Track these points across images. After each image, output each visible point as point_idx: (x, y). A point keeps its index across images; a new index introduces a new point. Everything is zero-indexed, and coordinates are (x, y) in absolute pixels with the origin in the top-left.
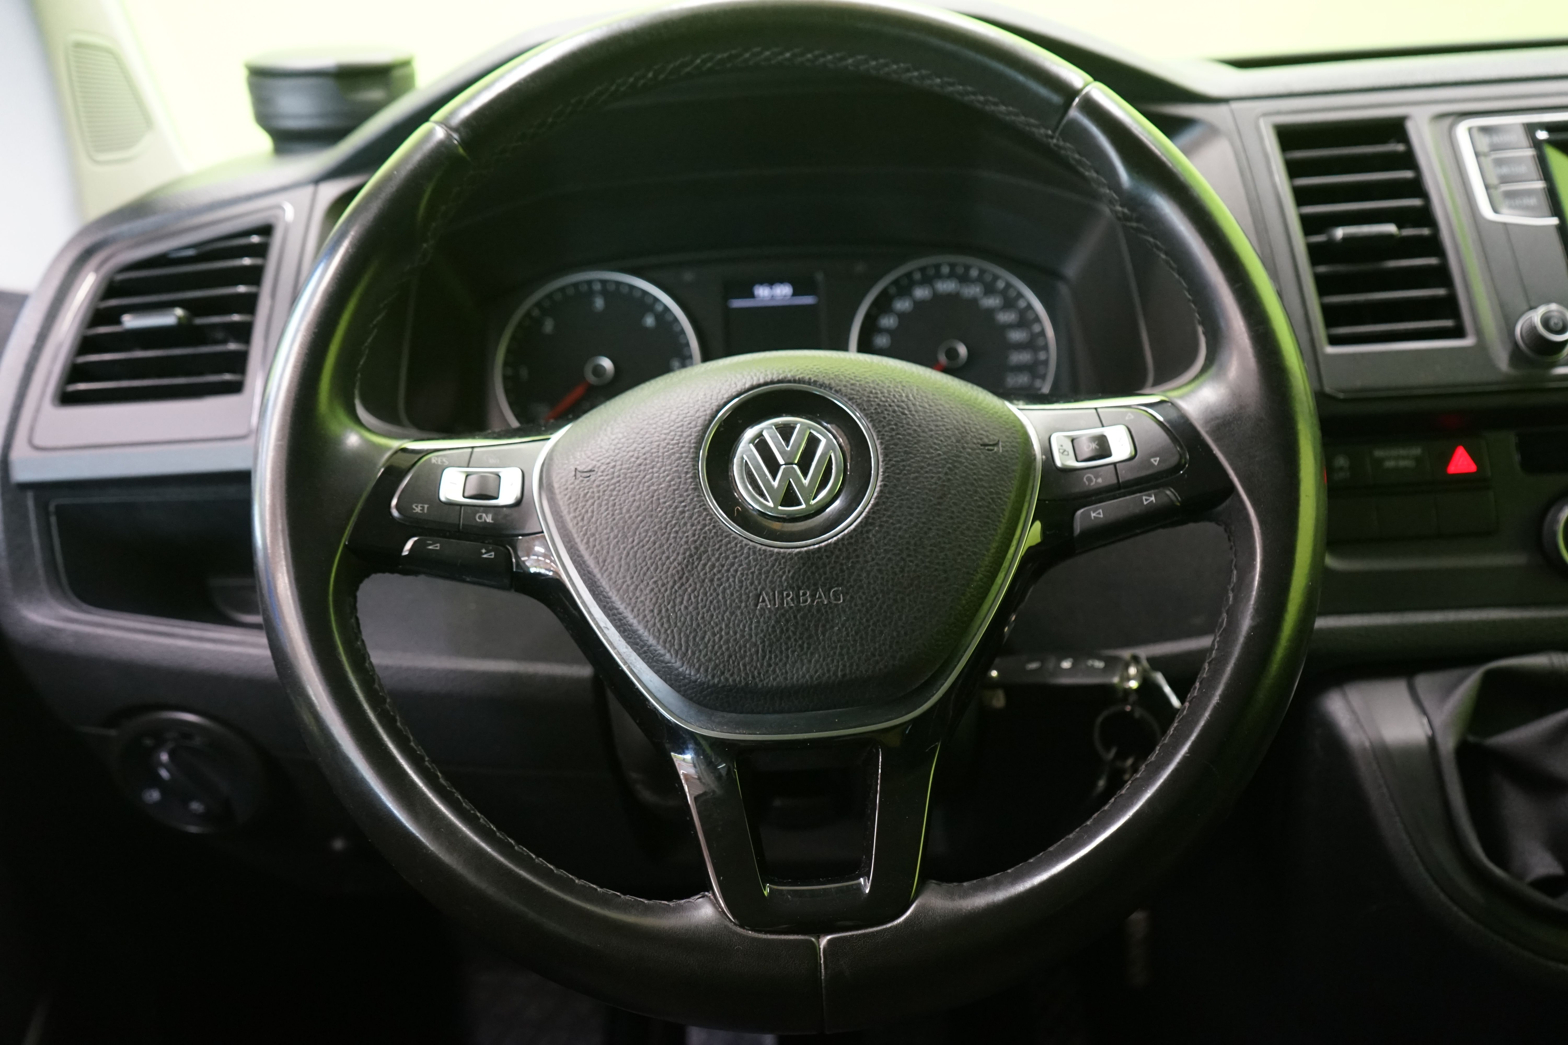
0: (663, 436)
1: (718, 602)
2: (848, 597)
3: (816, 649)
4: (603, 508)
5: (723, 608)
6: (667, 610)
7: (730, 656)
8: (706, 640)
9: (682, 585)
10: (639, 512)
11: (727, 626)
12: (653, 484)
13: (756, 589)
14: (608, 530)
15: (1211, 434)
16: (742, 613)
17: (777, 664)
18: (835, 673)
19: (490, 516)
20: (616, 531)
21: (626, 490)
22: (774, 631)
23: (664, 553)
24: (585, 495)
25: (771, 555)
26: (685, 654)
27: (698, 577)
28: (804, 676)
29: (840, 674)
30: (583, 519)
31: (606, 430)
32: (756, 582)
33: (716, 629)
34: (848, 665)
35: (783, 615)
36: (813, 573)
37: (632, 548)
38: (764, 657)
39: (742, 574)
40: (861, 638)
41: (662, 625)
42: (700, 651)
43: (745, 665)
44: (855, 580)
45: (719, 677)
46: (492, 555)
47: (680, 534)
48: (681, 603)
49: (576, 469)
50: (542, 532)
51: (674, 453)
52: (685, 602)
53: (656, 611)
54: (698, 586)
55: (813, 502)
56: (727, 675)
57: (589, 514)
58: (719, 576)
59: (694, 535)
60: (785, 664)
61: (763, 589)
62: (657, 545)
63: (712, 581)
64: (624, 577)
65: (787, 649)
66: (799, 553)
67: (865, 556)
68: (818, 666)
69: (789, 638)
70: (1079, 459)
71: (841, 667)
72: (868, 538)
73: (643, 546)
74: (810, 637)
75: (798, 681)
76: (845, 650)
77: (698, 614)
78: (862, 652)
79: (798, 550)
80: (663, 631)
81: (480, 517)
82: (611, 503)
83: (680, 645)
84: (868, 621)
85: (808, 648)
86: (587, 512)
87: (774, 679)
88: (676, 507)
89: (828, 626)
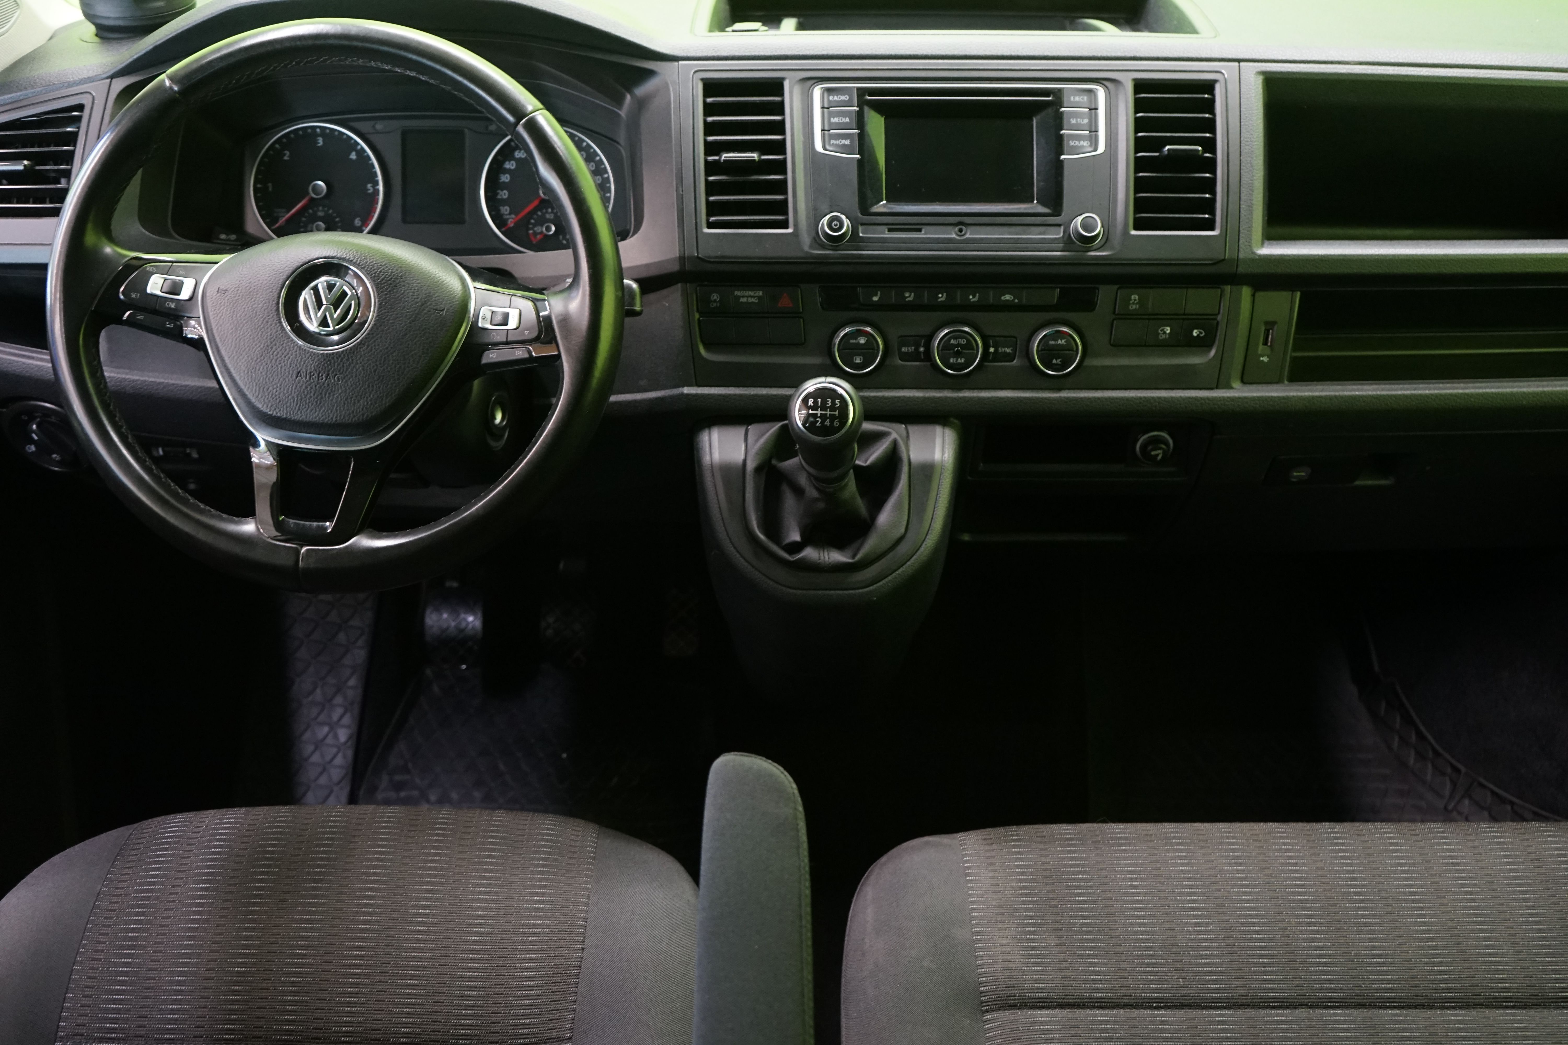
0: (266, 278)
1: (278, 372)
2: (344, 381)
3: (324, 405)
4: (228, 312)
5: (280, 376)
6: (251, 372)
7: (280, 401)
8: (269, 391)
9: (261, 360)
10: (246, 317)
11: (281, 385)
12: (255, 304)
13: (298, 369)
14: (229, 324)
15: (558, 323)
16: (289, 380)
17: (303, 409)
18: (332, 418)
19: (174, 304)
20: (232, 326)
21: (241, 305)
22: (304, 392)
23: (254, 342)
24: (221, 303)
25: (308, 352)
26: (257, 397)
27: (270, 357)
28: (316, 417)
29: (334, 419)
30: (217, 316)
31: (239, 268)
32: (298, 366)
33: (275, 386)
34: (339, 415)
35: (309, 385)
36: (328, 366)
37: (239, 336)
38: (297, 405)
39: (292, 360)
40: (348, 402)
41: (248, 379)
42: (265, 396)
43: (287, 407)
44: (349, 372)
45: (273, 411)
46: (172, 326)
47: (264, 333)
48: (259, 370)
49: (219, 288)
50: (199, 318)
51: (269, 289)
52: (261, 369)
53: (246, 372)
54: (269, 363)
55: (336, 327)
56: (278, 410)
57: (221, 314)
58: (280, 359)
59: (271, 335)
60: (307, 410)
61: (301, 369)
62: (251, 337)
63: (276, 361)
64: (233, 351)
65: (309, 402)
66: (323, 353)
67: (357, 361)
68: (324, 414)
69: (311, 397)
70: (493, 323)
71: (335, 416)
72: (360, 351)
73: (245, 336)
74: (322, 398)
75: (312, 419)
76: (338, 408)
77: (267, 377)
78: (348, 410)
79: (322, 352)
80: (248, 382)
81: (168, 304)
82: (232, 310)
83: (256, 392)
84: (353, 394)
85: (320, 404)
86: (220, 312)
87: (301, 417)
88: (265, 319)
89: (332, 394)
